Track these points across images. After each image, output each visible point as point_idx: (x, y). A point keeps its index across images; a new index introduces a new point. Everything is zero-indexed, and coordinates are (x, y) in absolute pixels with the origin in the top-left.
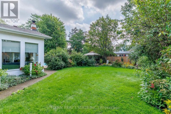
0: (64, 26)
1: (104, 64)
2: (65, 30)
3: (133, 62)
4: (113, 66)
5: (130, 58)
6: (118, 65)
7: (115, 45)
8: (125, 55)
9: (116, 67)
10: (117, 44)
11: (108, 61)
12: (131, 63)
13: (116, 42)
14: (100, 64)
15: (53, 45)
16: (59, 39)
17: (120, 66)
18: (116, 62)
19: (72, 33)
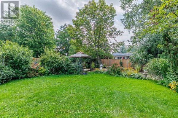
0: (52, 22)
1: (97, 69)
2: (52, 27)
3: (138, 67)
4: (108, 73)
5: (132, 61)
6: (116, 72)
7: (111, 44)
8: (124, 58)
9: (113, 75)
10: (115, 42)
11: (101, 65)
12: (134, 69)
13: (112, 39)
14: (92, 69)
15: (34, 44)
16: (44, 37)
17: (118, 73)
18: (113, 67)
19: (61, 30)
